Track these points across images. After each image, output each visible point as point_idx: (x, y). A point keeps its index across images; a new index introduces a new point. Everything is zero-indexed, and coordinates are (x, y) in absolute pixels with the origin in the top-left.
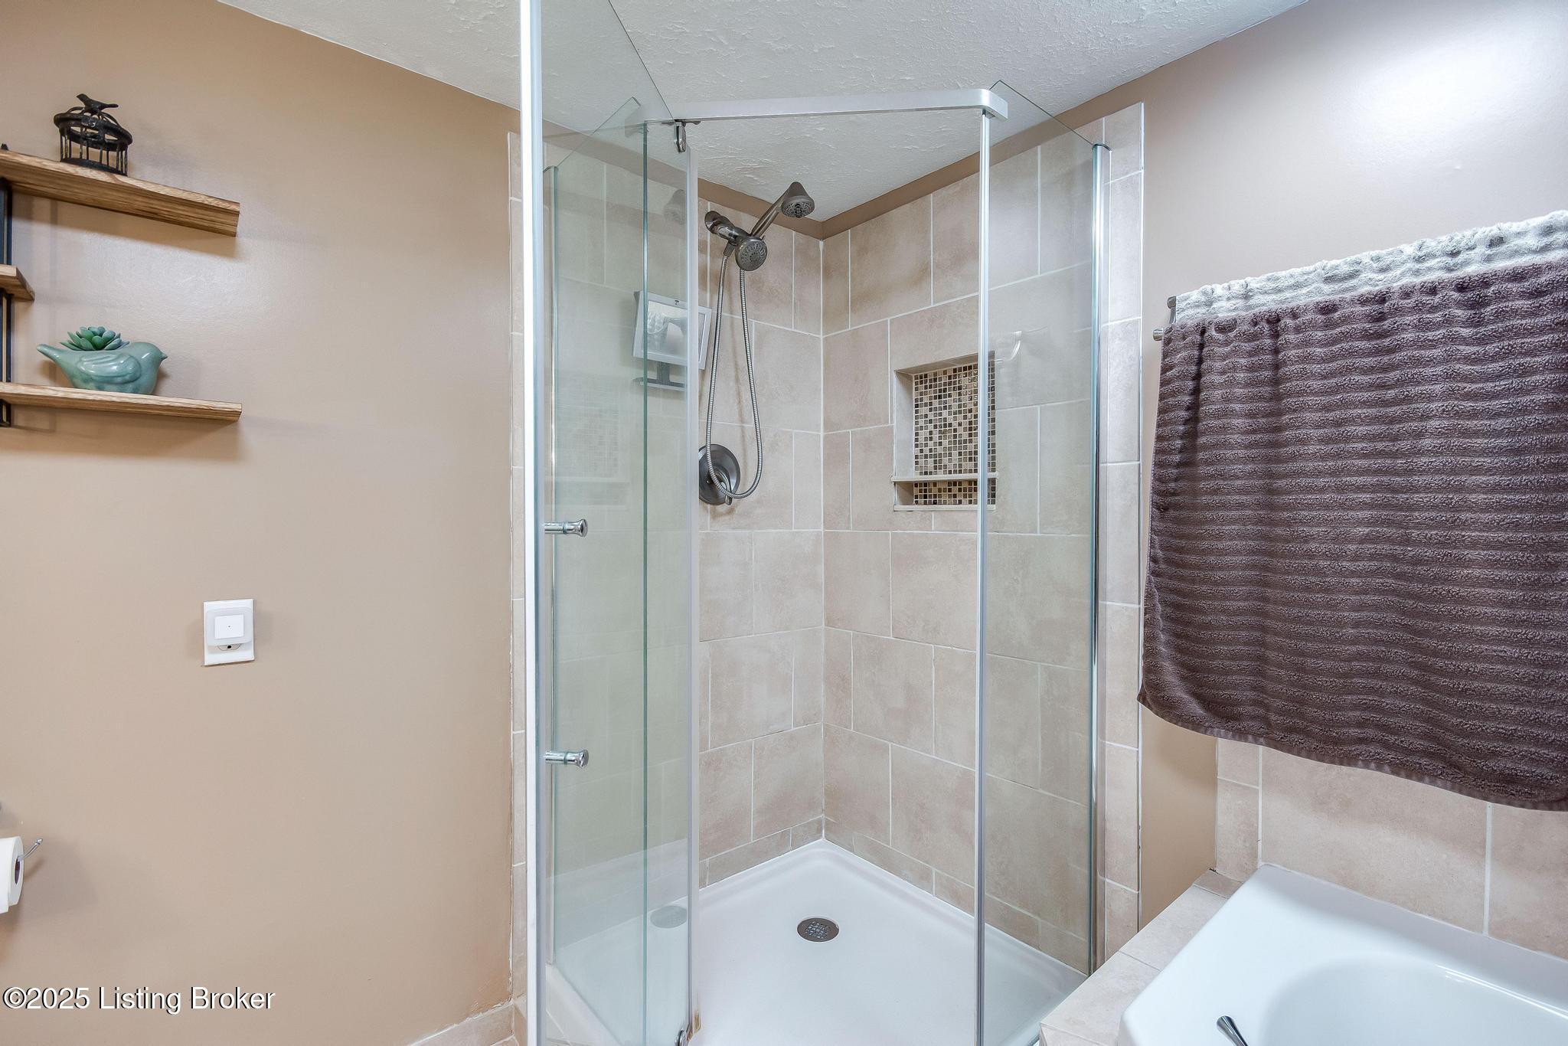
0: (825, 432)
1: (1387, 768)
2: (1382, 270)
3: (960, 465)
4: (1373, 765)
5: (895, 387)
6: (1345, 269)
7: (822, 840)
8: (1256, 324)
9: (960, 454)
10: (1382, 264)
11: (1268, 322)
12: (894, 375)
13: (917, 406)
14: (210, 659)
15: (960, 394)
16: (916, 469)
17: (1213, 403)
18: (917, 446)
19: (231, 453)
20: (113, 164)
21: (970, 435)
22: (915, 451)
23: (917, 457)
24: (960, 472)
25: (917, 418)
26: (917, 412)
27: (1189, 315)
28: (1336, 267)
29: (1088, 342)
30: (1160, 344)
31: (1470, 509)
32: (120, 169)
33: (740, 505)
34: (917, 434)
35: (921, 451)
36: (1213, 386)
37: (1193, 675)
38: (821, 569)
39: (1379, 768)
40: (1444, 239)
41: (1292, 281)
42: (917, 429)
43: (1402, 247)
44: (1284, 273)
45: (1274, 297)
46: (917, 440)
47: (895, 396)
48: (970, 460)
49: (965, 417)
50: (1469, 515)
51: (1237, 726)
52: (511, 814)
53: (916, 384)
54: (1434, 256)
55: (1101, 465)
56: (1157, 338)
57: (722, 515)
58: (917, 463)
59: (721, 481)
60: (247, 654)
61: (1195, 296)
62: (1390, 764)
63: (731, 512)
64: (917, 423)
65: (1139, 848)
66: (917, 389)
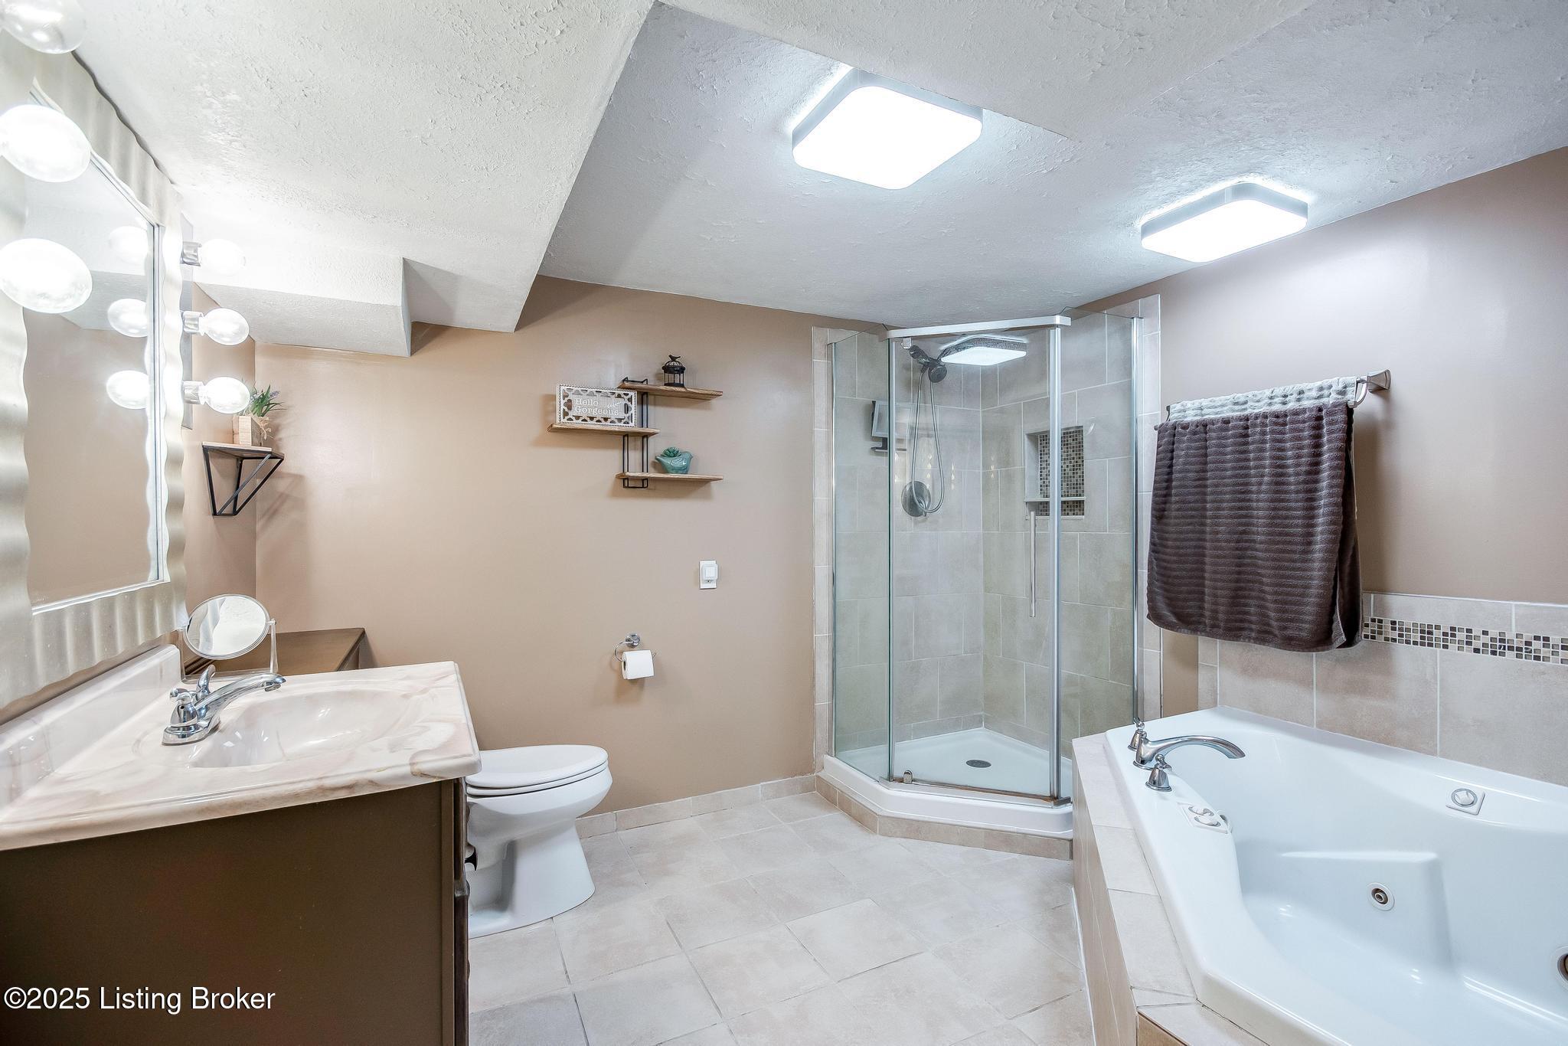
0: (983, 469)
1: (1252, 640)
2: (1258, 401)
3: (1068, 492)
4: (1247, 640)
5: (1026, 446)
6: (1242, 400)
7: (983, 728)
8: (1197, 426)
9: (1068, 485)
10: (1257, 398)
11: (1203, 426)
12: (1026, 437)
13: (1041, 454)
14: (703, 586)
15: (1067, 448)
16: (1041, 493)
17: (1178, 465)
18: (1041, 479)
19: (708, 496)
20: (677, 381)
21: (1073, 473)
22: (1039, 482)
23: (1041, 486)
24: (1068, 496)
25: (1041, 462)
26: (1041, 458)
27: (1175, 417)
28: (1239, 398)
29: (1131, 422)
30: (1157, 431)
31: (1279, 518)
32: (682, 383)
33: (931, 517)
34: (1041, 472)
35: (1044, 482)
36: (1179, 457)
37: (1171, 603)
38: (981, 556)
39: (1249, 641)
40: (1282, 388)
41: (1220, 403)
42: (1041, 468)
43: (1265, 391)
44: (1218, 398)
45: (1213, 410)
46: (1041, 475)
47: (1026, 448)
48: (1074, 488)
49: (1070, 462)
50: (1278, 521)
51: (1193, 627)
52: (814, 678)
53: (1041, 441)
54: (1278, 397)
55: (1139, 494)
56: (1156, 429)
57: (919, 522)
58: (1041, 490)
59: (920, 502)
60: (713, 585)
61: (1178, 407)
62: (1254, 639)
63: (924, 521)
64: (1041, 465)
65: (1161, 707)
66: (1041, 444)
